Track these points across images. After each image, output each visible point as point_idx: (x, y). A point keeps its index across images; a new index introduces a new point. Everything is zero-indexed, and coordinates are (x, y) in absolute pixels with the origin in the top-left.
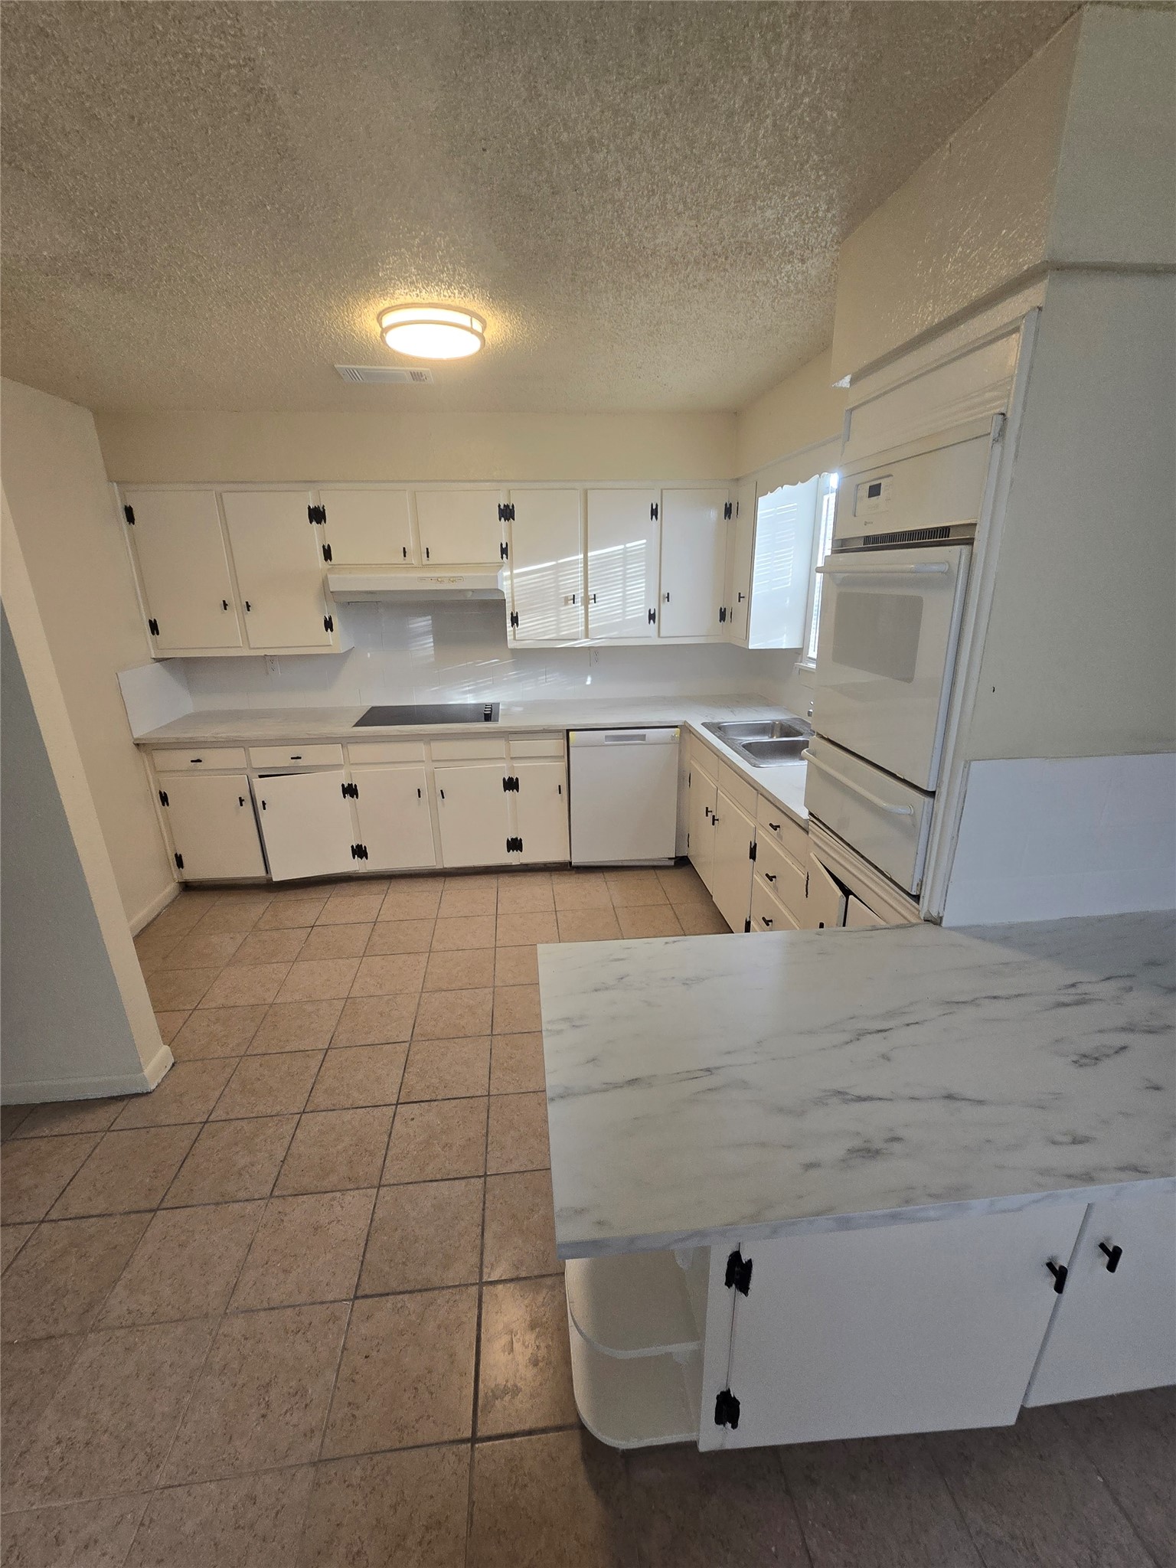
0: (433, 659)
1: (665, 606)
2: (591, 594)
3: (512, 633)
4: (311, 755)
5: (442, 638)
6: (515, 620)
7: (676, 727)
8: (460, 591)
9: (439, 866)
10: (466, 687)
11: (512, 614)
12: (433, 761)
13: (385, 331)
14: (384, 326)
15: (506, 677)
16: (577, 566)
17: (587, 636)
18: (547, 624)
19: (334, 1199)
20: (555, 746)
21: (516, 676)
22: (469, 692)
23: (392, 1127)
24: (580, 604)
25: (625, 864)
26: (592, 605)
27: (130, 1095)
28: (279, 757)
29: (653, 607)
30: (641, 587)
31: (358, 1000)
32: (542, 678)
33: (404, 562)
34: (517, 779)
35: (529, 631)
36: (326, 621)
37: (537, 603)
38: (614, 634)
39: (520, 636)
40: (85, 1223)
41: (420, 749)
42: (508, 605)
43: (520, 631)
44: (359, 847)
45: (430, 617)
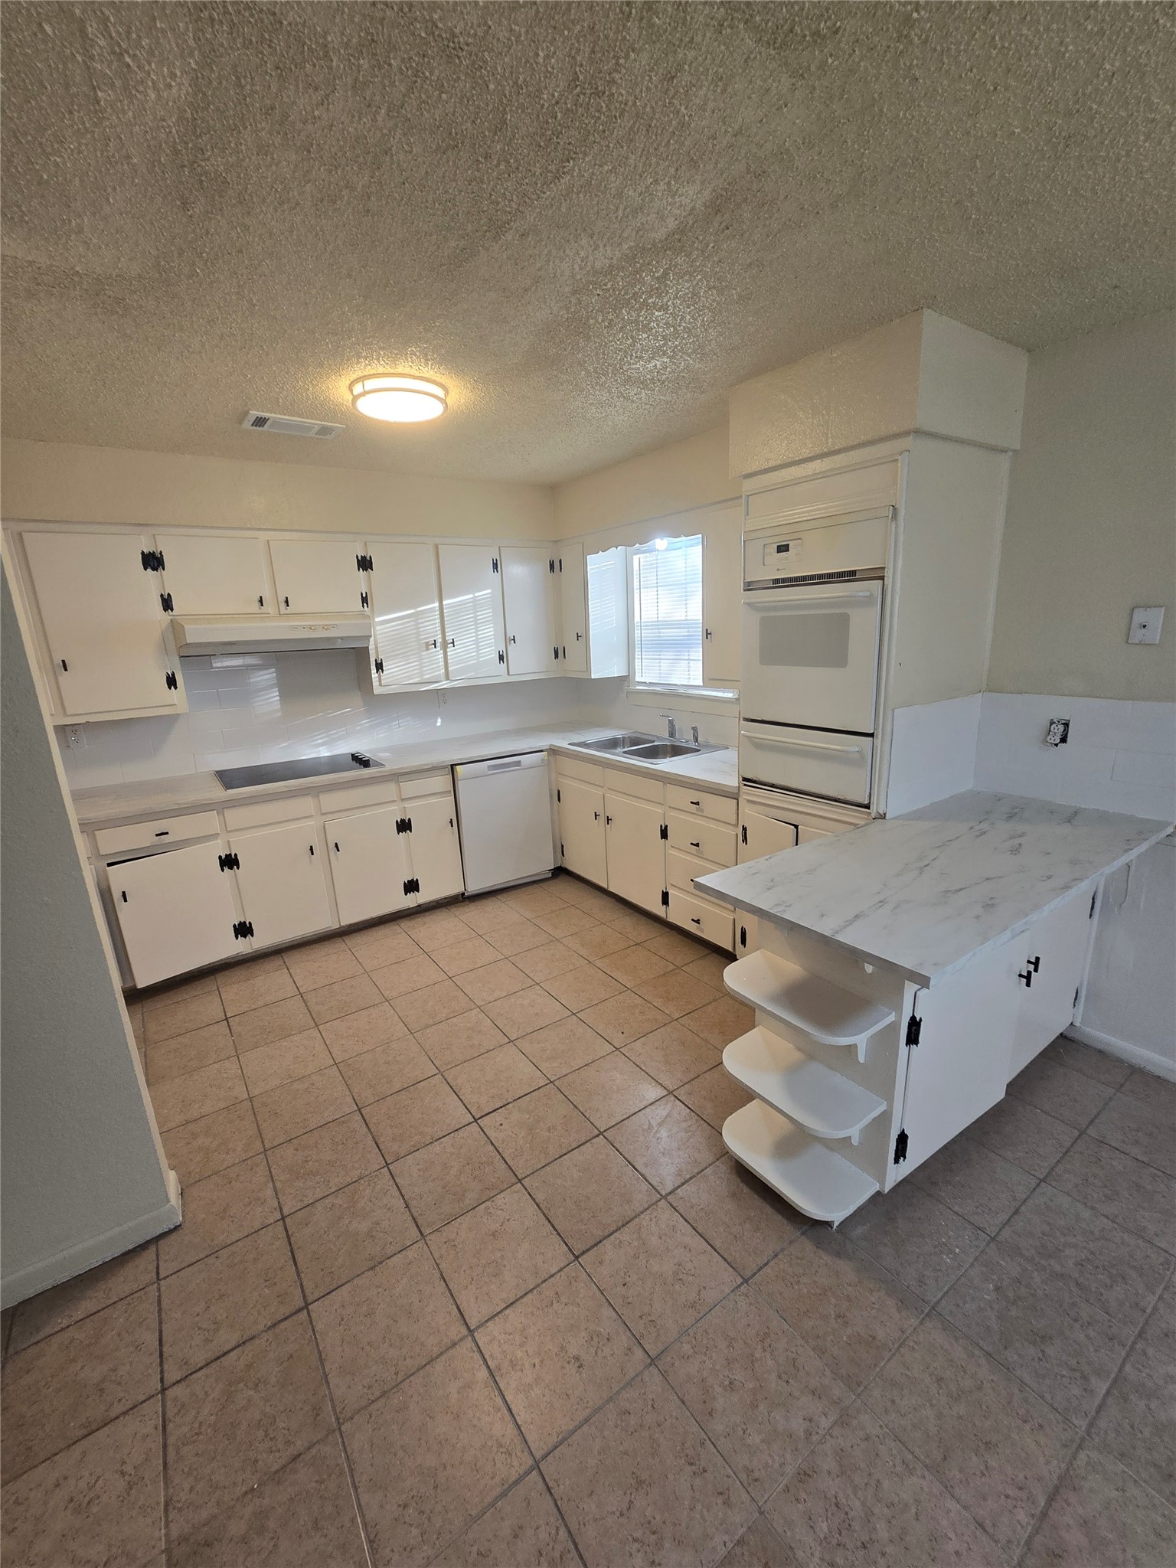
0: (280, 714)
1: (512, 647)
2: (449, 639)
3: (377, 679)
4: (179, 828)
5: (288, 691)
6: (379, 666)
7: (542, 751)
8: (328, 639)
9: (335, 926)
10: (319, 739)
11: (376, 661)
12: (323, 814)
13: (356, 398)
14: (355, 393)
15: (359, 725)
16: (434, 614)
17: (447, 678)
18: (411, 669)
19: (487, 1208)
20: (442, 782)
21: (368, 725)
22: (322, 745)
23: (488, 1138)
24: (439, 649)
25: (511, 884)
26: (450, 649)
27: (153, 1239)
28: (141, 836)
29: (502, 648)
30: (490, 632)
31: (350, 1061)
32: (395, 723)
33: (261, 612)
34: (409, 820)
35: (394, 676)
36: (168, 678)
37: (399, 650)
38: (471, 674)
39: (384, 682)
40: (226, 1361)
41: (307, 804)
42: (372, 652)
43: (386, 677)
44: (242, 925)
45: (274, 670)
